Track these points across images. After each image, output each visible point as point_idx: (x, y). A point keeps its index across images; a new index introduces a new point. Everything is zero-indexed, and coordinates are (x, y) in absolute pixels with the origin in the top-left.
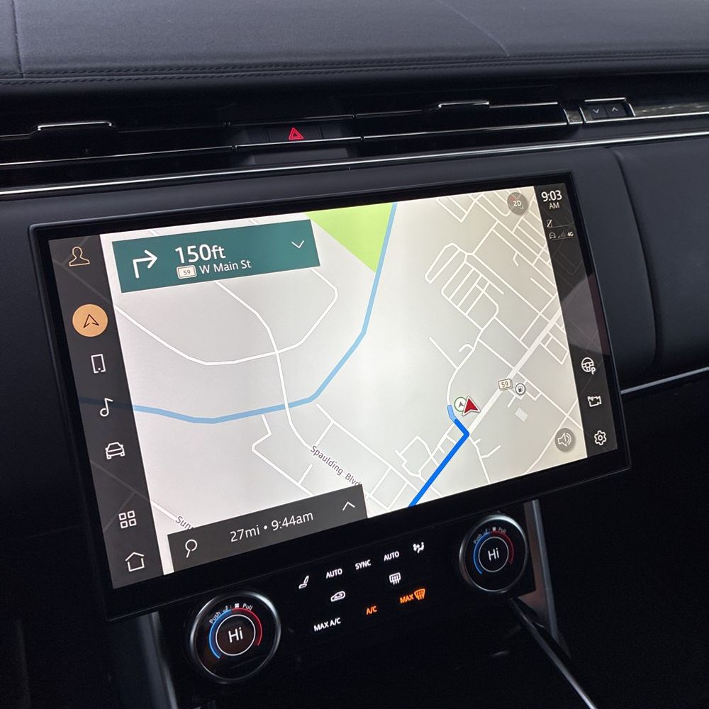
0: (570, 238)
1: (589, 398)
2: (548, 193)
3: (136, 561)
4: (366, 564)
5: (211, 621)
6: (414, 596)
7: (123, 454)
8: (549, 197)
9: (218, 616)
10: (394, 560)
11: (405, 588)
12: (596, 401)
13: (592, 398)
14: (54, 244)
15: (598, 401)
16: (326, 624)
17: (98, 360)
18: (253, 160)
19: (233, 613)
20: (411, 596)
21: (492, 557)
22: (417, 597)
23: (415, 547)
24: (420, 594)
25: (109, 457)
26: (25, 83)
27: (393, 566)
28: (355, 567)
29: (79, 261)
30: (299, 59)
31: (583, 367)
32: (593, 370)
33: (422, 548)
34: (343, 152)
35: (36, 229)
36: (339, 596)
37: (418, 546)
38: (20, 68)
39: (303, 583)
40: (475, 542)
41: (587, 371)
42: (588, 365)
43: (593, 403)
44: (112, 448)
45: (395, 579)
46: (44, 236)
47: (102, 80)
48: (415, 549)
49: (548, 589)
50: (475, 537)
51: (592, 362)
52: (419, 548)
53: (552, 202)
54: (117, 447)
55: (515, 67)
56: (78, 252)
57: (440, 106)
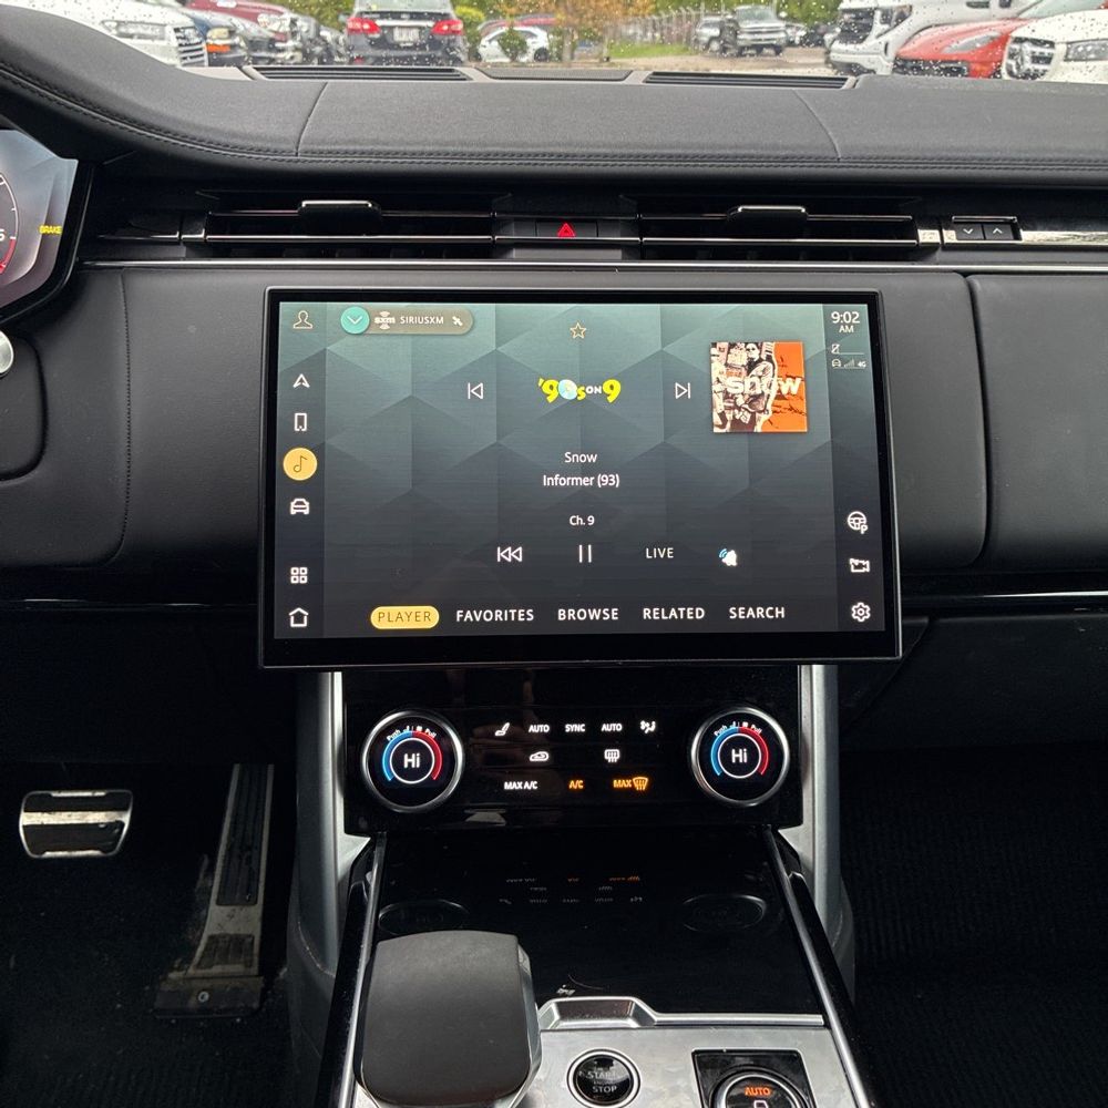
0: (861, 370)
1: (852, 561)
2: (841, 313)
3: (299, 618)
4: (580, 728)
5: (388, 738)
6: (632, 783)
7: (306, 512)
8: (842, 318)
9: (397, 734)
10: (614, 733)
11: (621, 770)
12: (860, 566)
13: (857, 562)
14: (283, 306)
15: (865, 566)
16: (520, 784)
17: (301, 419)
18: (515, 253)
19: (415, 735)
20: (629, 782)
21: (737, 759)
22: (636, 785)
23: (644, 725)
24: (641, 783)
25: (293, 512)
26: (298, 161)
27: (612, 740)
28: (565, 729)
29: (303, 324)
30: (577, 150)
31: (849, 523)
32: (864, 529)
33: (653, 729)
34: (618, 253)
35: (270, 291)
36: (540, 757)
37: (648, 725)
38: (297, 148)
39: (500, 729)
40: (716, 733)
41: (855, 528)
42: (857, 521)
43: (856, 567)
44: (298, 503)
45: (612, 755)
46: (276, 297)
47: (368, 162)
48: (643, 728)
49: (820, 828)
50: (717, 726)
51: (864, 518)
52: (648, 727)
53: (844, 324)
54: (302, 503)
55: (845, 170)
56: (303, 316)
57: (740, 209)
